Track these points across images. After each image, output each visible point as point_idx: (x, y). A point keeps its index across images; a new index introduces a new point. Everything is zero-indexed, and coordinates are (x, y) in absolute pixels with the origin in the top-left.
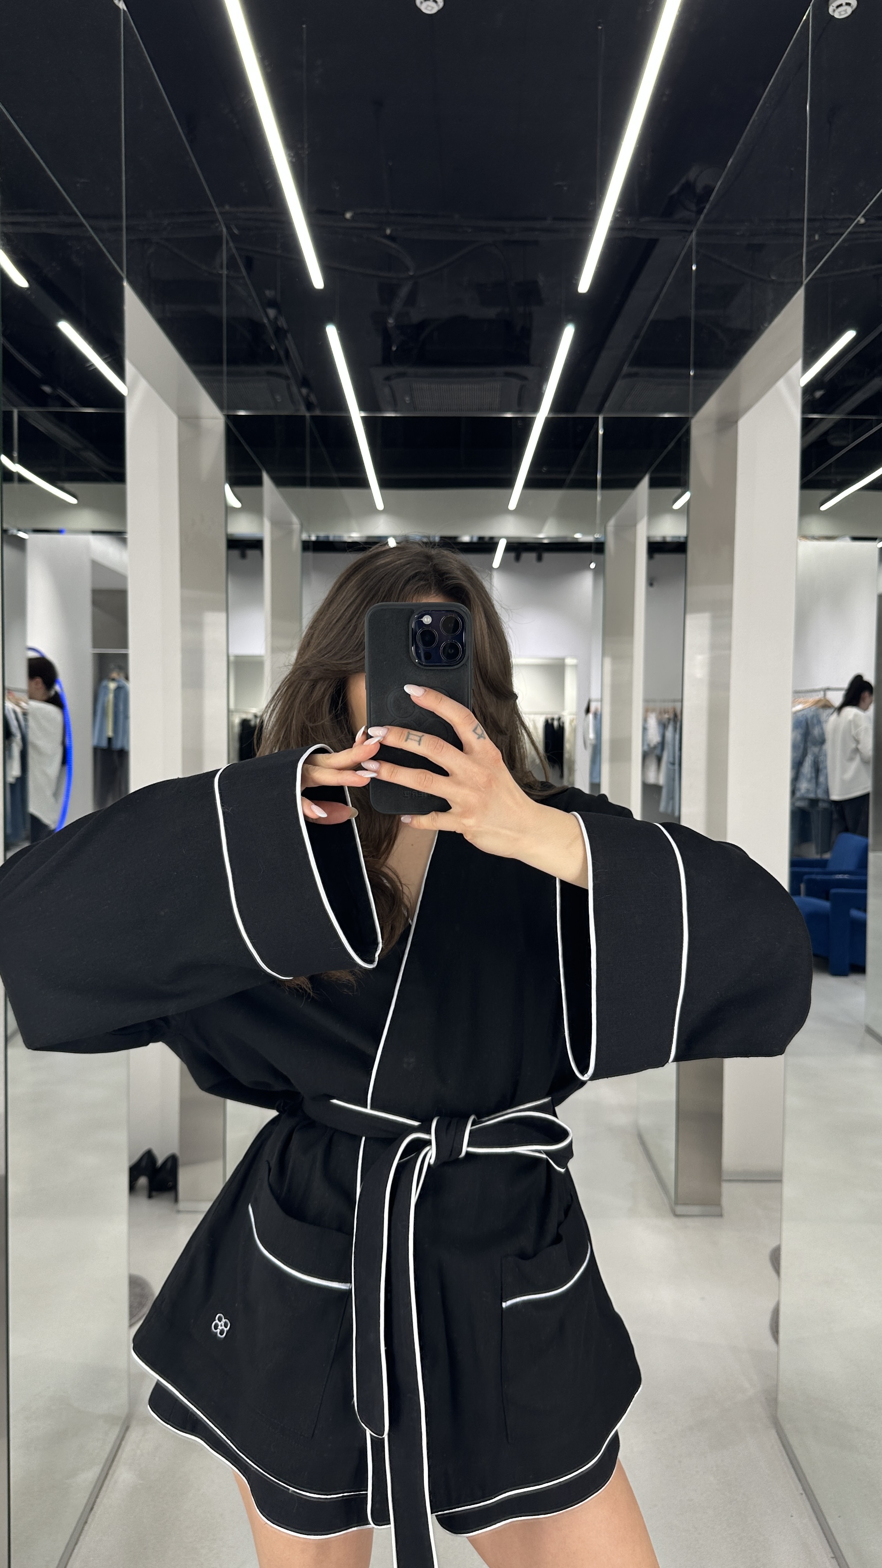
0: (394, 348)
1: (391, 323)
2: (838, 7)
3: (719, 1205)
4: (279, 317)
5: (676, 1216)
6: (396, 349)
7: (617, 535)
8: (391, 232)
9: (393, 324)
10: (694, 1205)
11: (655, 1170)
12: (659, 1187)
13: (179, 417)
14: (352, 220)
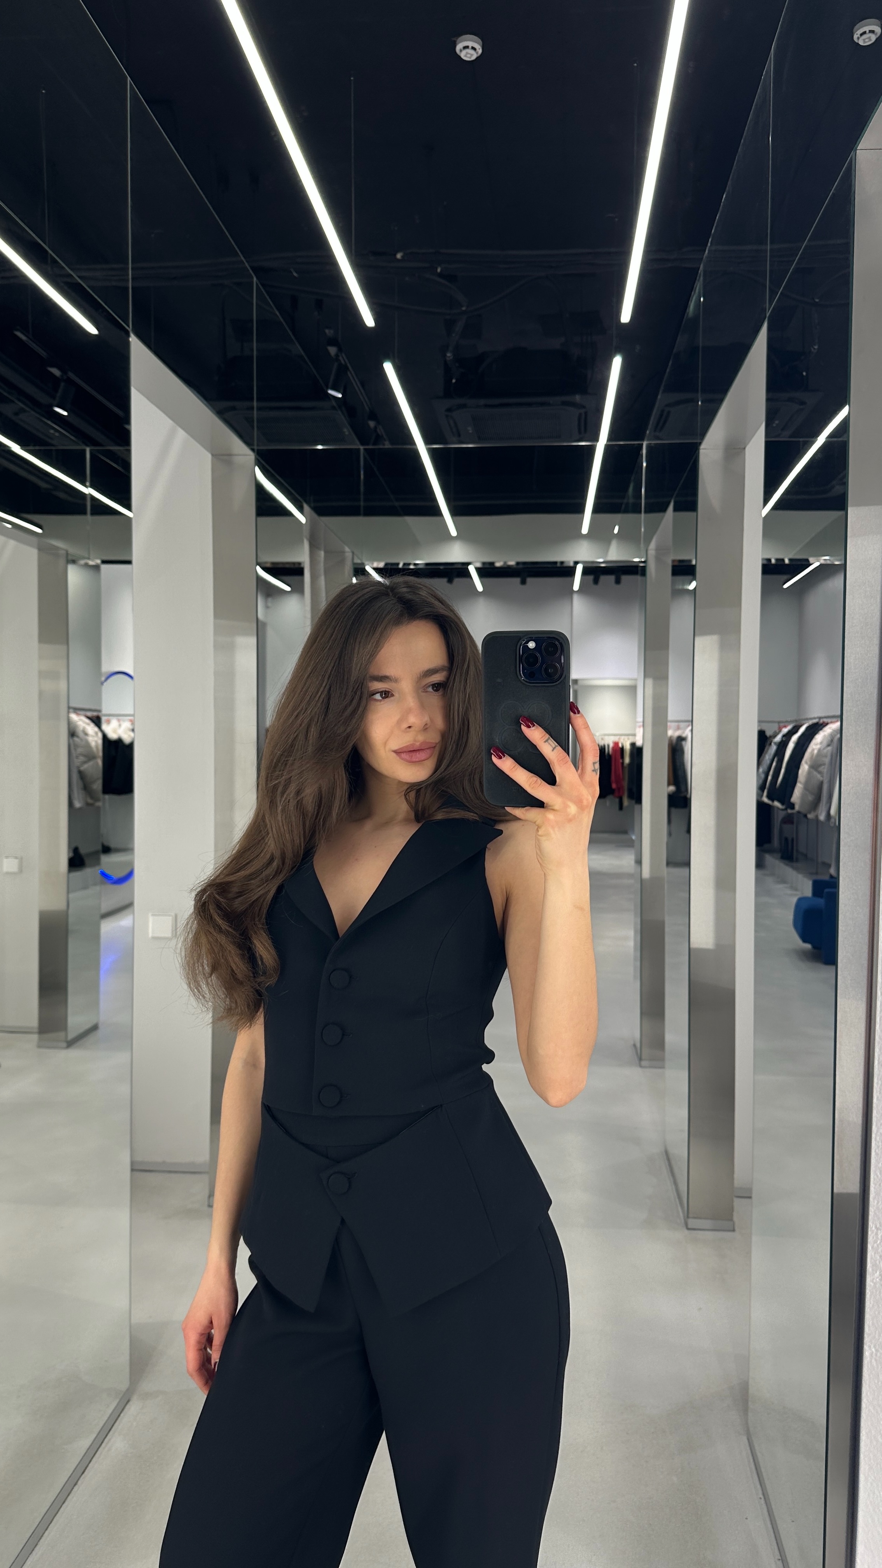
0: (454, 381)
1: (450, 357)
2: (862, 35)
3: (731, 1220)
4: (339, 354)
5: (688, 1229)
6: (456, 381)
7: (658, 559)
8: (441, 271)
9: (451, 358)
10: (706, 1218)
11: (675, 1183)
12: (677, 1200)
13: (213, 455)
14: (403, 260)
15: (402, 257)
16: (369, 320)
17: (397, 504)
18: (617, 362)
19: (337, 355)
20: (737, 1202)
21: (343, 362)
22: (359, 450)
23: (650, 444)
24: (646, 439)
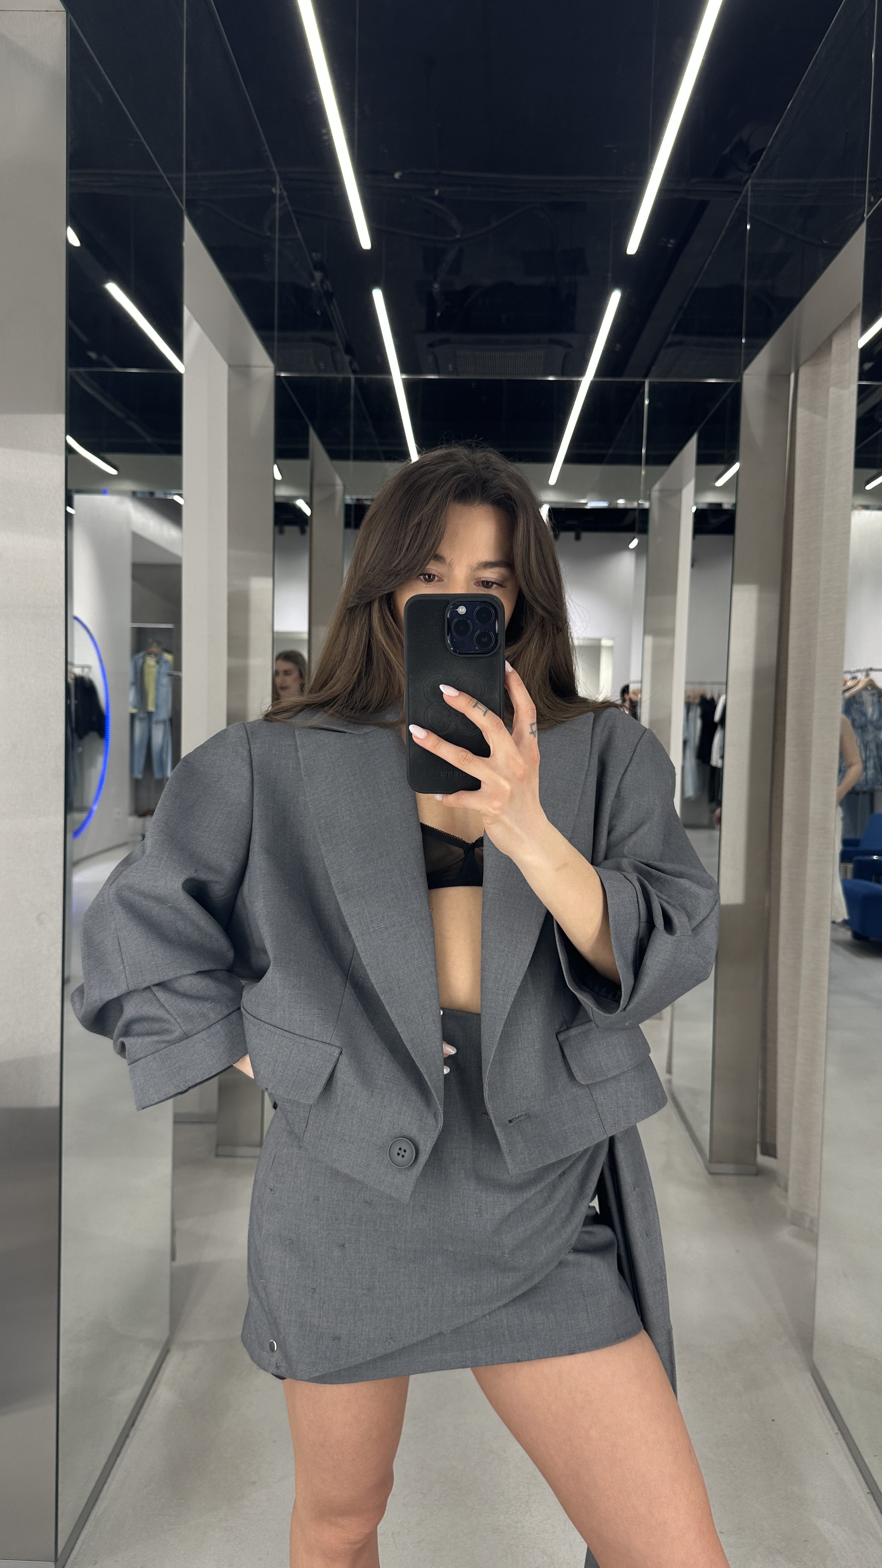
1: (436, 288)
3: (755, 1164)
4: (325, 280)
5: (709, 1173)
6: (440, 315)
7: (662, 501)
8: (439, 193)
9: (438, 290)
10: (728, 1163)
11: (689, 1130)
13: (230, 366)
14: (400, 180)
15: (401, 177)
16: (365, 242)
18: (615, 297)
19: (322, 282)
22: (349, 379)
23: (656, 381)
24: (649, 375)
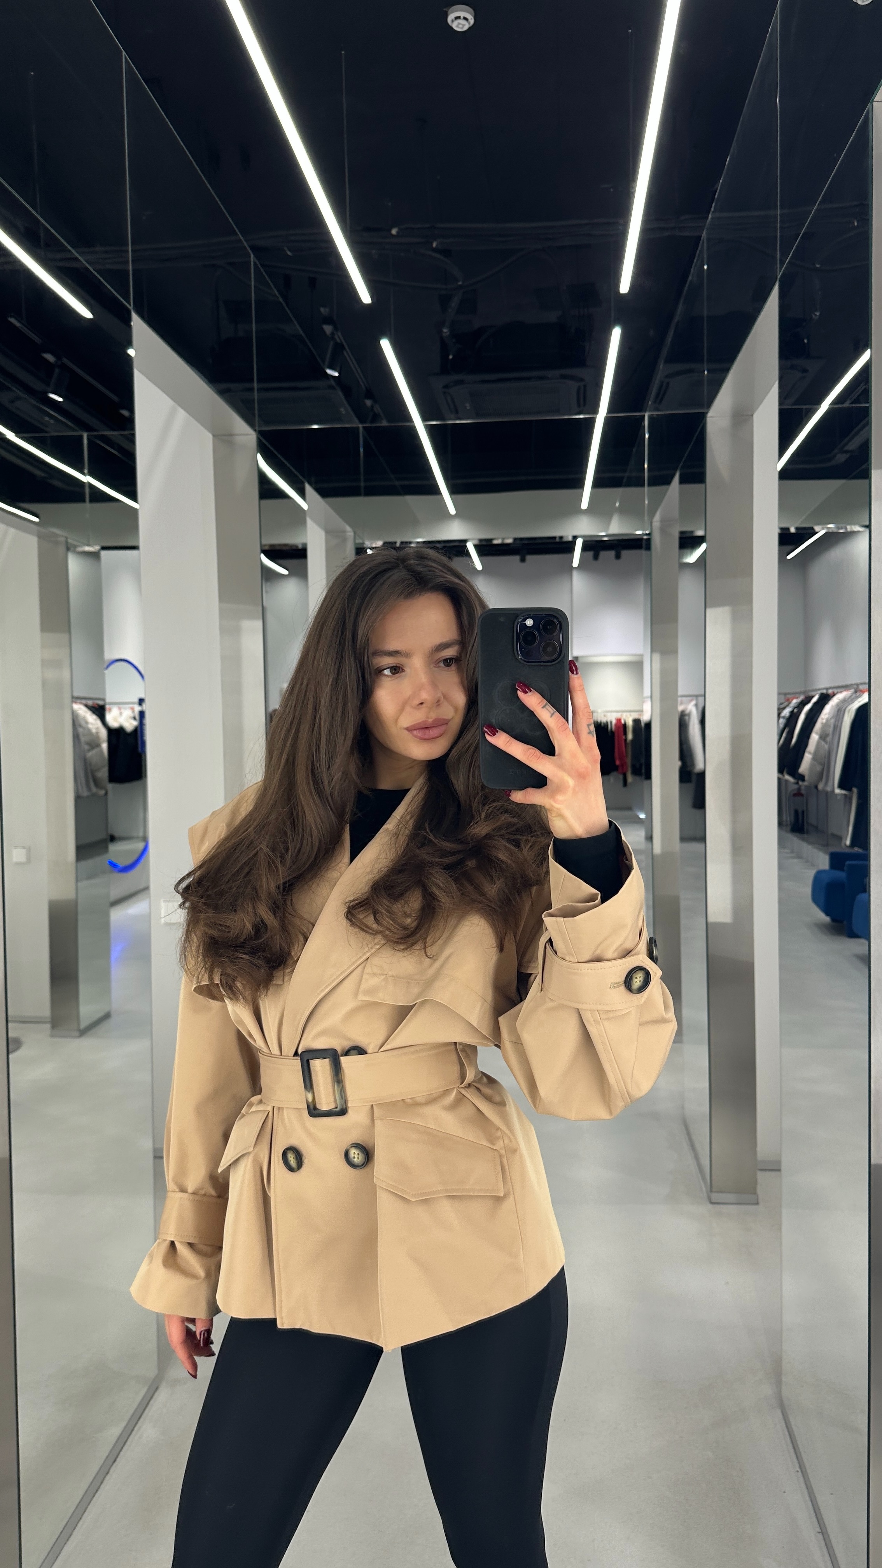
0: (451, 357)
1: (446, 333)
3: (755, 1193)
4: (335, 332)
5: (712, 1203)
6: (453, 358)
7: (663, 530)
8: (437, 245)
9: (448, 333)
10: (729, 1192)
11: (697, 1158)
12: (699, 1175)
13: (214, 436)
14: (398, 235)
15: (397, 232)
16: (365, 297)
17: (397, 483)
18: (616, 334)
19: (333, 334)
20: (760, 1175)
21: (338, 341)
22: (358, 428)
23: (653, 415)
24: (648, 409)
